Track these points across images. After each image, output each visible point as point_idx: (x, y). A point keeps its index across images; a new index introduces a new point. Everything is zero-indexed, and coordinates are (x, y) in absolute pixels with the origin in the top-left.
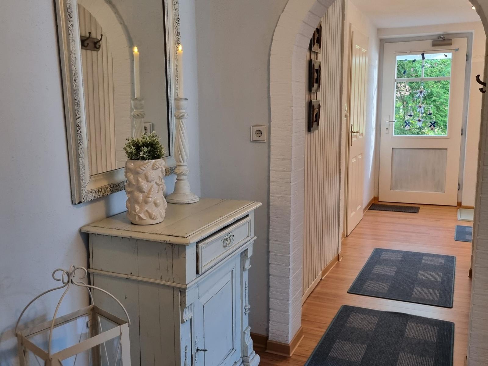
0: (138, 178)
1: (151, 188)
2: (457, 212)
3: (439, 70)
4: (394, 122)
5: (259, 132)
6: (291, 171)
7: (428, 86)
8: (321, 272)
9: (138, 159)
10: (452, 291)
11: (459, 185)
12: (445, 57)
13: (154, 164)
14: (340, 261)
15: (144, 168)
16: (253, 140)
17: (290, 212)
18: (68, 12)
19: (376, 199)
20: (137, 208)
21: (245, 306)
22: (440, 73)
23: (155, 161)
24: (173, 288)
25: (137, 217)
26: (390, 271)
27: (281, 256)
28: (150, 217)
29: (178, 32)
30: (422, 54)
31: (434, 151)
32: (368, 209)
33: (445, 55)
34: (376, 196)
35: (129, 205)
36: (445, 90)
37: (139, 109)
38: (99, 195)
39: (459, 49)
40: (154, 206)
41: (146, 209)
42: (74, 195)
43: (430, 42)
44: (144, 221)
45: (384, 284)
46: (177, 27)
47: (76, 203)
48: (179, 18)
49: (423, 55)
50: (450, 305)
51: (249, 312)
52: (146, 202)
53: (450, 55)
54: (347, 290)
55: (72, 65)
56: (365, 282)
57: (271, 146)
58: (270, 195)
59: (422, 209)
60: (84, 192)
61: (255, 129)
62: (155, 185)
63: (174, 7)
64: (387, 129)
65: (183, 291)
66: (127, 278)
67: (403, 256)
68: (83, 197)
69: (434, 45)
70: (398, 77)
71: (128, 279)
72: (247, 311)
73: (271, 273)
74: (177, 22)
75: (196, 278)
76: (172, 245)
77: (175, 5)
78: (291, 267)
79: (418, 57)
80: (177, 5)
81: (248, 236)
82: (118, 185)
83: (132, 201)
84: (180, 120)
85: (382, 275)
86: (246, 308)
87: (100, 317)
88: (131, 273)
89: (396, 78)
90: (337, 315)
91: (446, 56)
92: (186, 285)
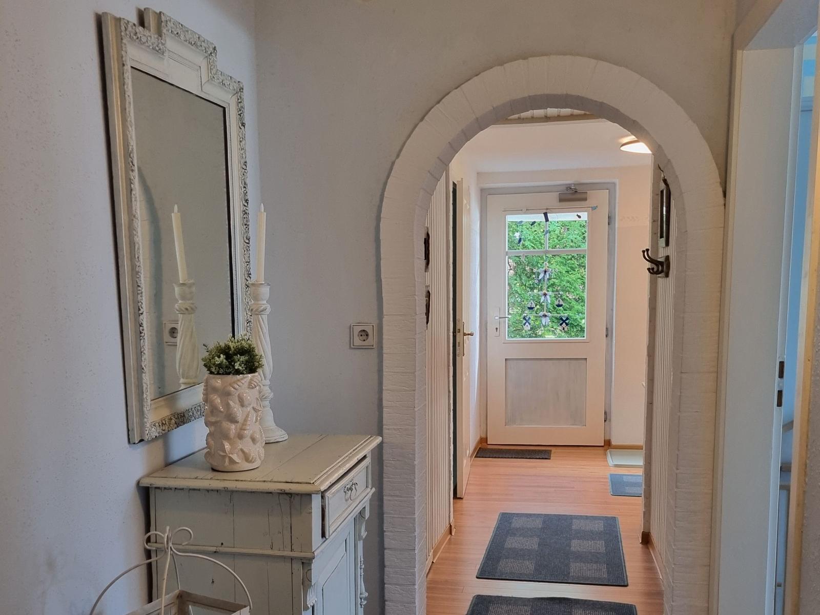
0: (228, 401)
1: (247, 416)
2: (606, 454)
3: (558, 237)
4: (507, 319)
5: (364, 334)
6: (414, 390)
7: (542, 261)
8: (432, 551)
9: (229, 374)
10: (623, 564)
11: (605, 413)
12: (577, 219)
13: (251, 379)
14: (453, 534)
15: (238, 387)
16: (355, 345)
17: (414, 450)
18: (130, 157)
19: (483, 440)
20: (227, 446)
21: (361, 594)
22: (559, 241)
23: (253, 376)
24: (292, 559)
25: (227, 460)
26: (533, 544)
27: (402, 518)
28: (247, 459)
29: (245, 183)
30: (544, 213)
31: (567, 361)
32: (475, 457)
33: (578, 215)
34: (484, 436)
35: (212, 442)
36: (569, 268)
37: (189, 300)
38: (164, 430)
39: (597, 206)
40: (251, 442)
41: (240, 447)
42: (133, 430)
43: (555, 195)
44: (237, 465)
45: (527, 563)
46: (243, 174)
47: (136, 442)
48: (246, 162)
49: (546, 214)
50: (624, 582)
51: (365, 602)
52: (240, 437)
53: (584, 216)
54: (475, 573)
55: (135, 235)
56: (498, 561)
57: (384, 354)
58: (384, 427)
59: (555, 452)
60: (148, 425)
61: (357, 329)
62: (253, 411)
63: (240, 145)
64: (497, 329)
65: (307, 563)
66: (215, 552)
67: (544, 522)
68: (147, 432)
69: (561, 200)
70: (510, 248)
71: (218, 552)
72: (363, 600)
73: (386, 545)
74: (244, 167)
75: (322, 544)
76: (290, 495)
77: (241, 141)
78: (416, 534)
79: (540, 218)
80: (243, 142)
81: (366, 487)
82: (182, 415)
83: (217, 435)
84: (260, 316)
85: (521, 550)
86: (361, 596)
87: (192, 605)
88: (222, 544)
89: (507, 250)
90: (471, 609)
91: (579, 217)
92: (313, 553)
